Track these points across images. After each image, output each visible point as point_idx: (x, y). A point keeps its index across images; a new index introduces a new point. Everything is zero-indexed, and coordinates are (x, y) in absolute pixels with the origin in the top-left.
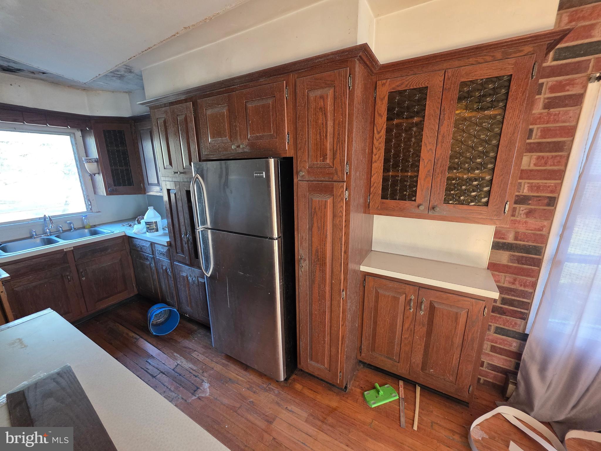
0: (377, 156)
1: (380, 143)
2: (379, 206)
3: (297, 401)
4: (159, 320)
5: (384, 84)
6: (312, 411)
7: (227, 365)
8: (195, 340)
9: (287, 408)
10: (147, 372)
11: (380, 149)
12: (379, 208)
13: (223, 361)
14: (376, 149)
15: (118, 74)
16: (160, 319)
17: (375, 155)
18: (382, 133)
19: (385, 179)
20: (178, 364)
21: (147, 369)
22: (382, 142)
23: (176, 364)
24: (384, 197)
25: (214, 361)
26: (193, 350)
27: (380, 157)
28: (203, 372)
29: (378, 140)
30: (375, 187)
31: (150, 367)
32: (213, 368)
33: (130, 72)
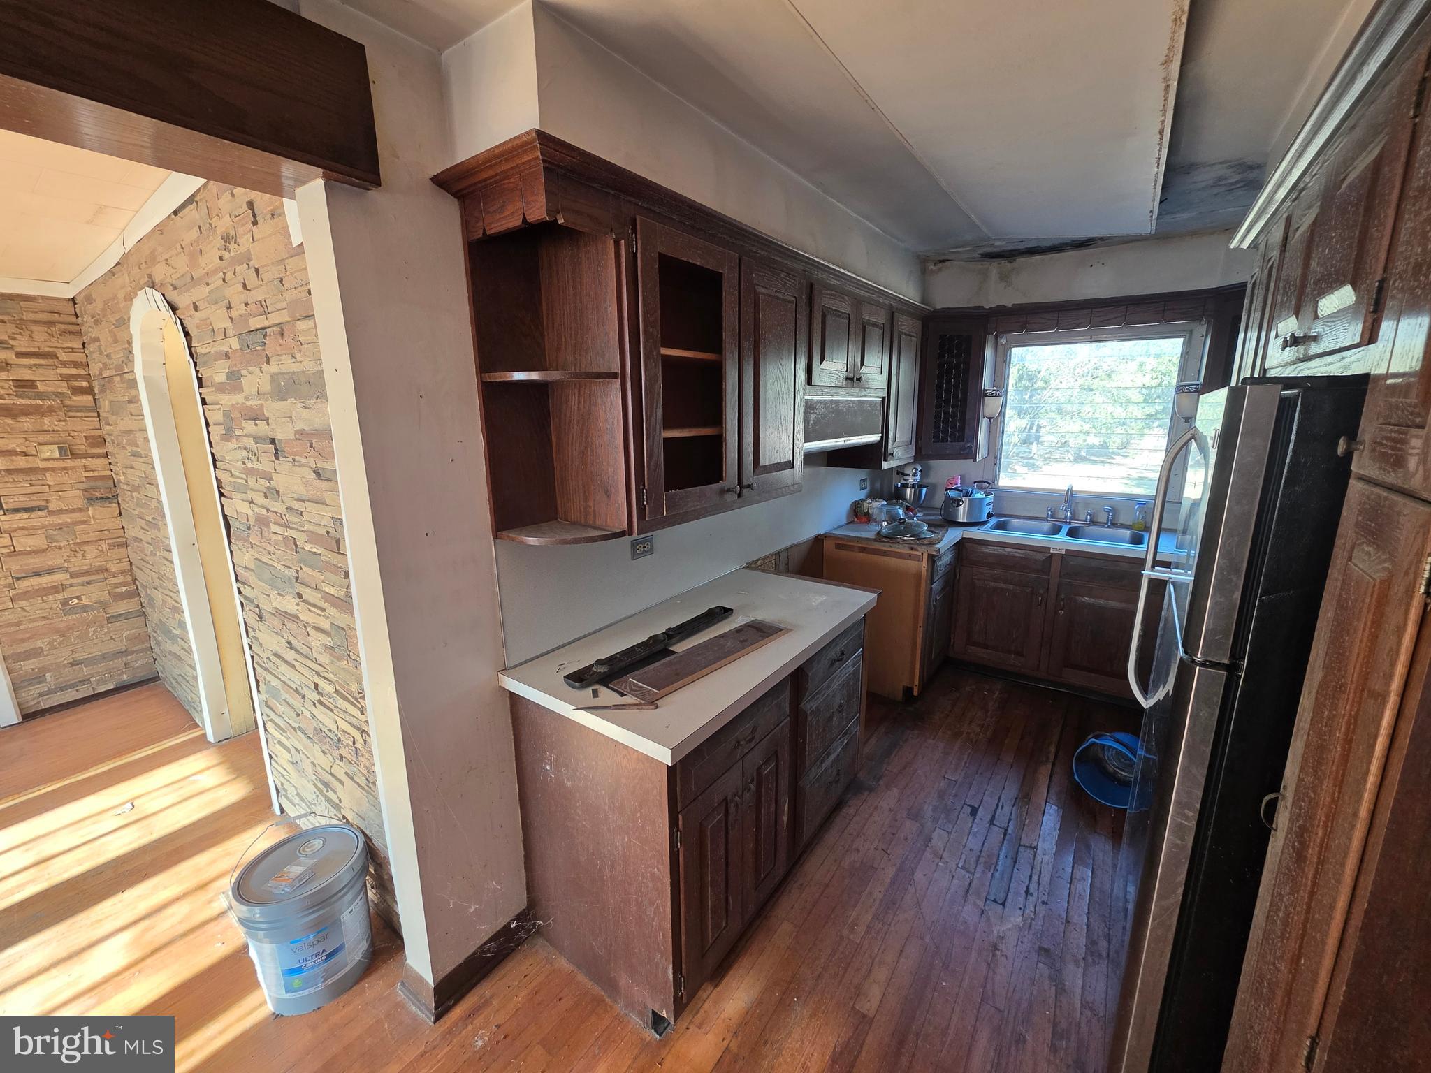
4: (1122, 771)
10: (997, 807)
15: (1235, 183)
21: (1002, 806)
26: (1093, 864)
28: (1044, 903)
31: (1007, 809)
32: (1067, 921)
33: (1251, 168)
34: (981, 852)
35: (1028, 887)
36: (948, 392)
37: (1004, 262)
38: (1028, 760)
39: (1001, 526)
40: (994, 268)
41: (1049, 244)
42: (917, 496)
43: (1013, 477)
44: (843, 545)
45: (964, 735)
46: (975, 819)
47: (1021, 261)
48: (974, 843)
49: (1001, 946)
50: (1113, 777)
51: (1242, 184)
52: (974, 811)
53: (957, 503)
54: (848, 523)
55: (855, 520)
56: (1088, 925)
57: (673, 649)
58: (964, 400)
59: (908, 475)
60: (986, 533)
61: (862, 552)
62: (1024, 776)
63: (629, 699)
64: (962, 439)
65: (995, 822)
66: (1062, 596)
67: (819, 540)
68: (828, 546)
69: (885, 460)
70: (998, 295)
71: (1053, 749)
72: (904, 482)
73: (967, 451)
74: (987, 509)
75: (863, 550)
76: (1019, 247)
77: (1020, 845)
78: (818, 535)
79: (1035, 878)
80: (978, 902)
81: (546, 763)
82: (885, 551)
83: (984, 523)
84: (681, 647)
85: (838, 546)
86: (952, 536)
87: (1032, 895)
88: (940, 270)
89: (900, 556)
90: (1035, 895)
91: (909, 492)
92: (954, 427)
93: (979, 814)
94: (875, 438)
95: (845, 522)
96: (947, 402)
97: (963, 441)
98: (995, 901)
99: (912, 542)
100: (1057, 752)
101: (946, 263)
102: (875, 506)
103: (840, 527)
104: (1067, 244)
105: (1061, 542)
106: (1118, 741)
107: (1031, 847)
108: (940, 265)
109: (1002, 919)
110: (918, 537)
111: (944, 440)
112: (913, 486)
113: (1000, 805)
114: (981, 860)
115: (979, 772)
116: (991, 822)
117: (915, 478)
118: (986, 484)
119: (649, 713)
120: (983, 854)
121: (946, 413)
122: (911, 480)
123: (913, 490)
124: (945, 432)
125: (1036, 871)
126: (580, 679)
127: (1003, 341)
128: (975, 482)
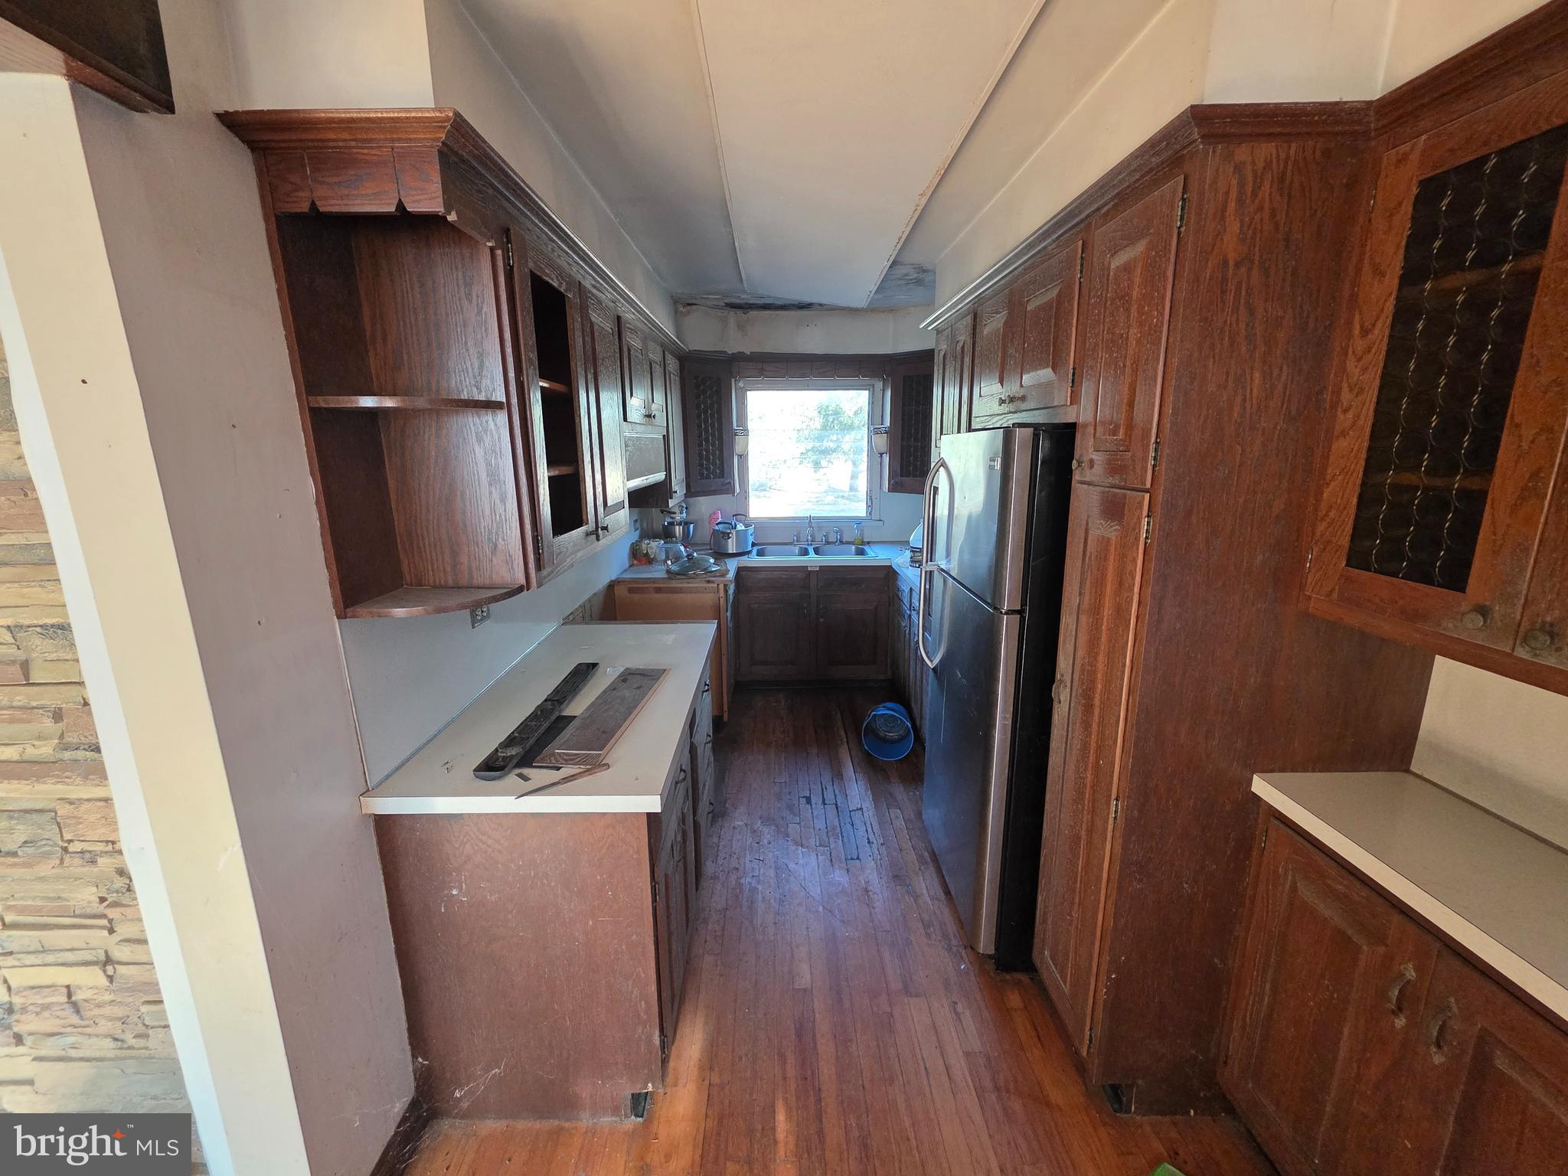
0: (1350, 415)
1: (1365, 370)
2: (1334, 589)
3: (986, 1014)
4: (889, 732)
5: (1402, 160)
6: (996, 1054)
7: (927, 863)
8: (915, 795)
9: (956, 1003)
10: (823, 790)
11: (1361, 391)
12: (1335, 595)
13: (926, 853)
14: (1351, 390)
15: (912, 280)
16: (891, 733)
17: (1345, 411)
18: (1376, 332)
19: (1367, 498)
20: (861, 809)
21: (826, 789)
22: (1370, 367)
23: (859, 806)
24: (1357, 558)
25: (913, 842)
26: (898, 805)
27: (1358, 417)
28: (882, 844)
29: (1359, 359)
30: (1332, 522)
31: (830, 789)
32: (901, 850)
33: (924, 271)
34: (827, 828)
35: (868, 839)
36: (707, 431)
37: (739, 312)
38: (827, 745)
39: (760, 553)
40: (733, 317)
41: (780, 303)
42: (686, 533)
43: (760, 507)
44: (637, 588)
45: (774, 743)
46: (811, 805)
47: (753, 313)
48: (820, 824)
49: (870, 888)
50: (885, 740)
51: (914, 281)
52: (808, 800)
53: (727, 536)
54: (630, 566)
55: (635, 562)
56: (913, 847)
57: (567, 712)
58: (721, 438)
59: (675, 513)
60: (754, 560)
61: (658, 593)
62: (831, 761)
63: (567, 771)
64: (722, 475)
65: (826, 802)
66: (821, 606)
67: (611, 586)
68: (621, 592)
69: (671, 498)
70: (736, 343)
71: (842, 733)
72: (671, 520)
73: (727, 486)
74: (751, 540)
75: (658, 590)
76: (759, 302)
77: (850, 811)
78: (611, 581)
79: (870, 830)
80: (841, 865)
81: (451, 888)
82: (681, 589)
83: (749, 553)
84: (577, 707)
85: (631, 590)
86: (732, 565)
87: (872, 843)
88: (689, 312)
89: (697, 591)
90: (875, 841)
91: (678, 530)
92: (714, 464)
93: (813, 801)
94: (660, 476)
95: (628, 566)
96: (707, 441)
97: (723, 477)
98: (852, 859)
99: (705, 576)
100: (845, 732)
101: (694, 307)
102: (655, 547)
103: (626, 571)
104: (794, 305)
105: (813, 560)
106: (889, 709)
107: (858, 809)
108: (689, 308)
109: (862, 869)
110: (707, 571)
111: (708, 477)
112: (680, 524)
113: (824, 787)
114: (830, 834)
115: (798, 768)
116: (824, 803)
117: (682, 515)
118: (742, 515)
119: (602, 776)
120: (829, 829)
121: (707, 451)
122: (678, 518)
123: (681, 527)
124: (708, 469)
125: (868, 825)
126: (492, 767)
127: (741, 384)
128: (734, 516)
